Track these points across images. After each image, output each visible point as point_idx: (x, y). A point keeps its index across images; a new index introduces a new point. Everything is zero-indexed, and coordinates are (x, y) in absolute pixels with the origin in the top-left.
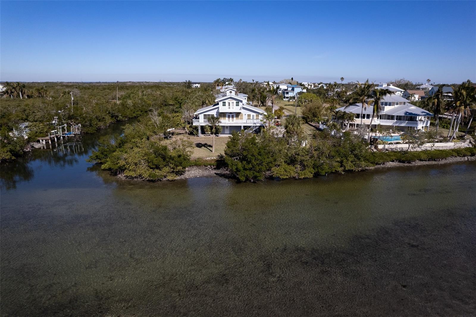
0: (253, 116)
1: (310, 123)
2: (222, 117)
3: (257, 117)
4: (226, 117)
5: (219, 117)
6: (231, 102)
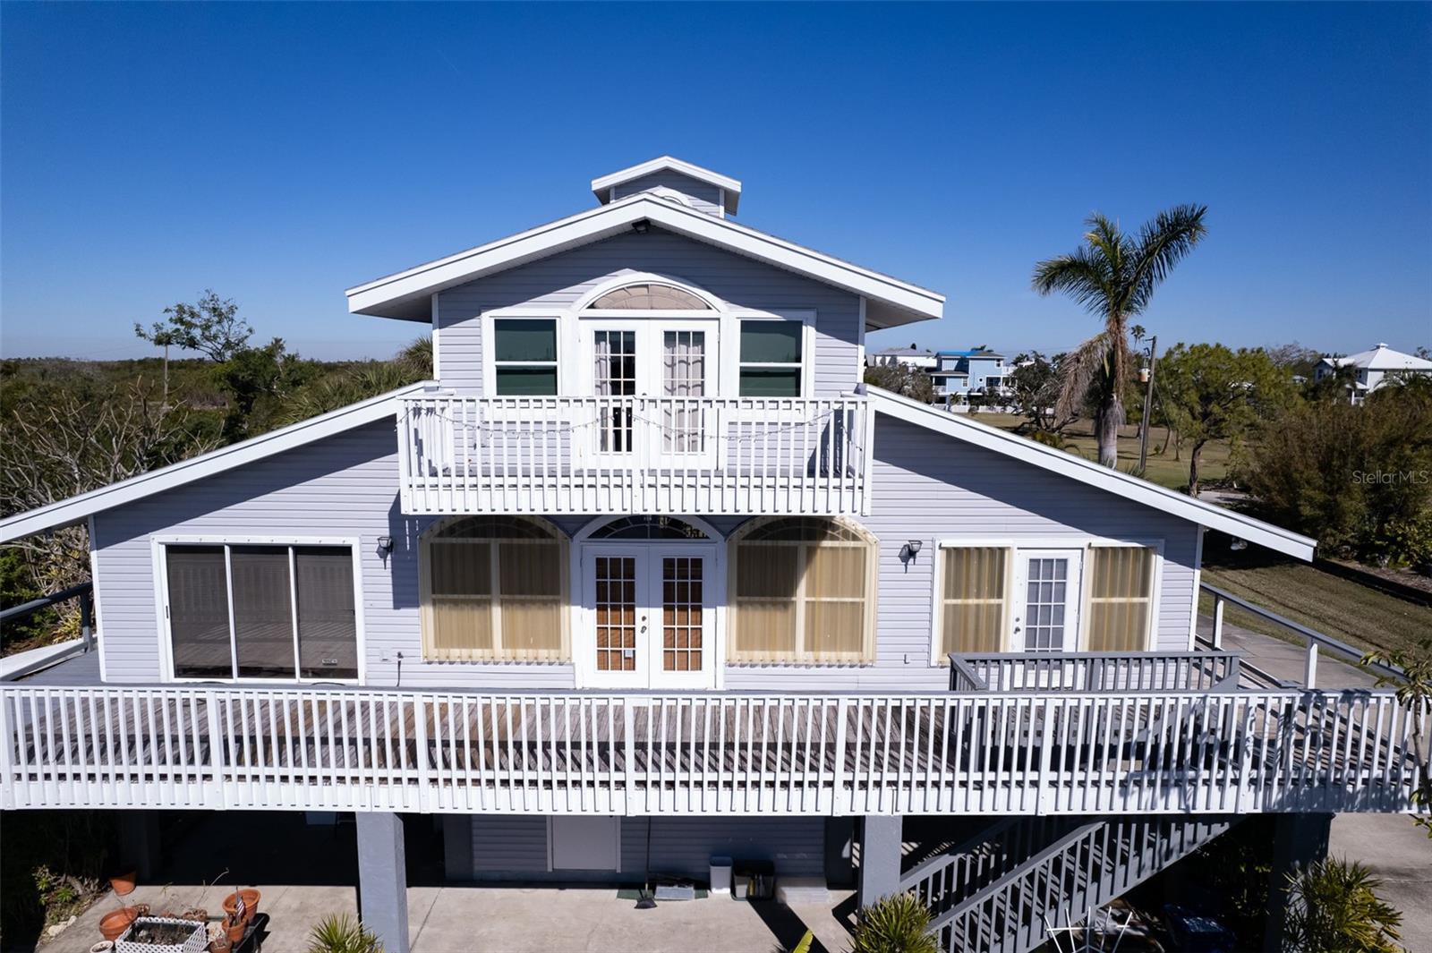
0: (1048, 574)
1: (1355, 565)
2: (487, 603)
3: (1112, 595)
4: (569, 603)
5: (434, 603)
6: (659, 329)
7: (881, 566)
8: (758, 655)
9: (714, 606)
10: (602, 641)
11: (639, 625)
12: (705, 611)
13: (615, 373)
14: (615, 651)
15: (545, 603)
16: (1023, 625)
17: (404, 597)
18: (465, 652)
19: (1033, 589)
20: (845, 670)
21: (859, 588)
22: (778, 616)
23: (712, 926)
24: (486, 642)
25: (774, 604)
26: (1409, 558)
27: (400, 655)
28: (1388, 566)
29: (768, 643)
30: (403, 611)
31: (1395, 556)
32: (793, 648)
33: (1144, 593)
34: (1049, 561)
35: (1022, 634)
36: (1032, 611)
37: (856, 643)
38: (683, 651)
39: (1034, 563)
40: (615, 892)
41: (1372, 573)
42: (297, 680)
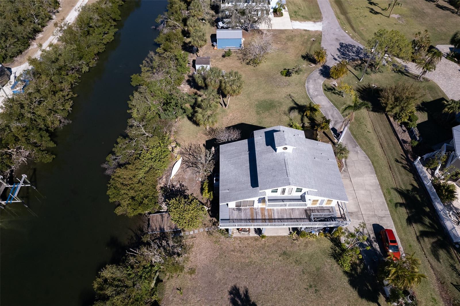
3: (329, 202)
5: (262, 203)
13: (283, 191)
28: (397, 122)
30: (259, 203)
33: (332, 201)
34: (323, 200)
35: (319, 204)
36: (320, 202)
41: (393, 123)
42: (248, 207)
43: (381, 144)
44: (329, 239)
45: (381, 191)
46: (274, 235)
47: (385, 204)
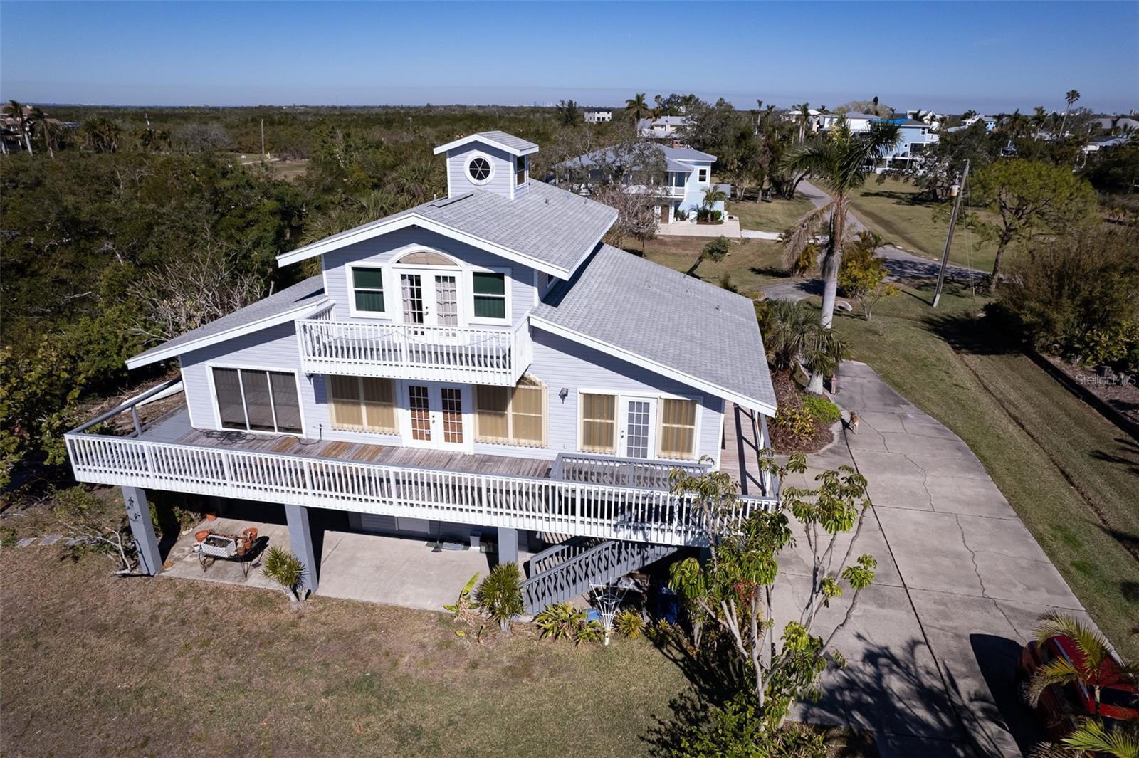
0: (639, 411)
2: (359, 404)
3: (674, 423)
4: (397, 407)
5: (335, 402)
6: (433, 274)
7: (550, 401)
8: (490, 438)
9: (466, 413)
10: (414, 425)
11: (431, 419)
12: (463, 415)
13: (413, 296)
14: (421, 432)
15: (385, 406)
16: (626, 434)
17: (320, 399)
18: (350, 426)
19: (631, 417)
20: (534, 449)
21: (539, 410)
22: (499, 420)
23: (463, 564)
24: (360, 422)
25: (495, 414)
26: (1096, 359)
27: (321, 426)
28: (1078, 364)
29: (495, 433)
30: (320, 405)
31: (1086, 357)
32: (507, 436)
33: (692, 423)
34: (639, 403)
35: (626, 439)
36: (631, 429)
37: (539, 437)
38: (454, 434)
39: (631, 403)
40: (426, 543)
41: (1063, 368)
42: (276, 433)
43: (1015, 419)
44: (675, 661)
45: (1018, 523)
46: (365, 599)
47: (1047, 569)
